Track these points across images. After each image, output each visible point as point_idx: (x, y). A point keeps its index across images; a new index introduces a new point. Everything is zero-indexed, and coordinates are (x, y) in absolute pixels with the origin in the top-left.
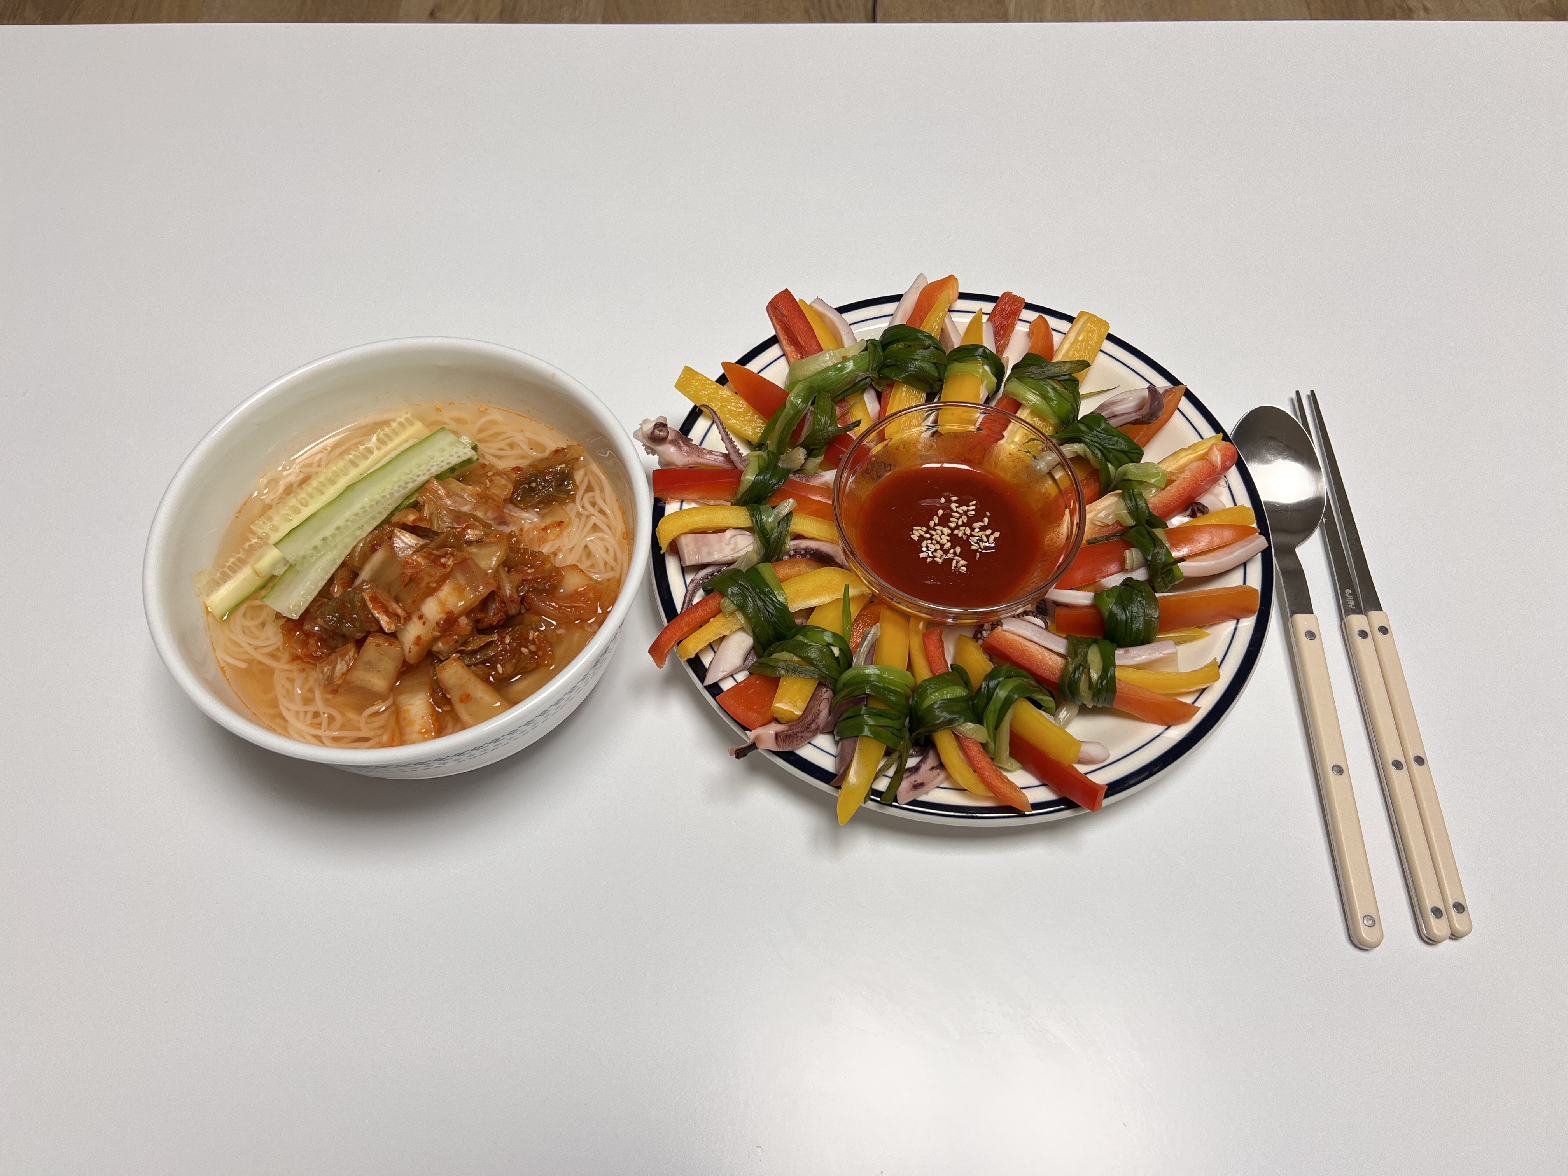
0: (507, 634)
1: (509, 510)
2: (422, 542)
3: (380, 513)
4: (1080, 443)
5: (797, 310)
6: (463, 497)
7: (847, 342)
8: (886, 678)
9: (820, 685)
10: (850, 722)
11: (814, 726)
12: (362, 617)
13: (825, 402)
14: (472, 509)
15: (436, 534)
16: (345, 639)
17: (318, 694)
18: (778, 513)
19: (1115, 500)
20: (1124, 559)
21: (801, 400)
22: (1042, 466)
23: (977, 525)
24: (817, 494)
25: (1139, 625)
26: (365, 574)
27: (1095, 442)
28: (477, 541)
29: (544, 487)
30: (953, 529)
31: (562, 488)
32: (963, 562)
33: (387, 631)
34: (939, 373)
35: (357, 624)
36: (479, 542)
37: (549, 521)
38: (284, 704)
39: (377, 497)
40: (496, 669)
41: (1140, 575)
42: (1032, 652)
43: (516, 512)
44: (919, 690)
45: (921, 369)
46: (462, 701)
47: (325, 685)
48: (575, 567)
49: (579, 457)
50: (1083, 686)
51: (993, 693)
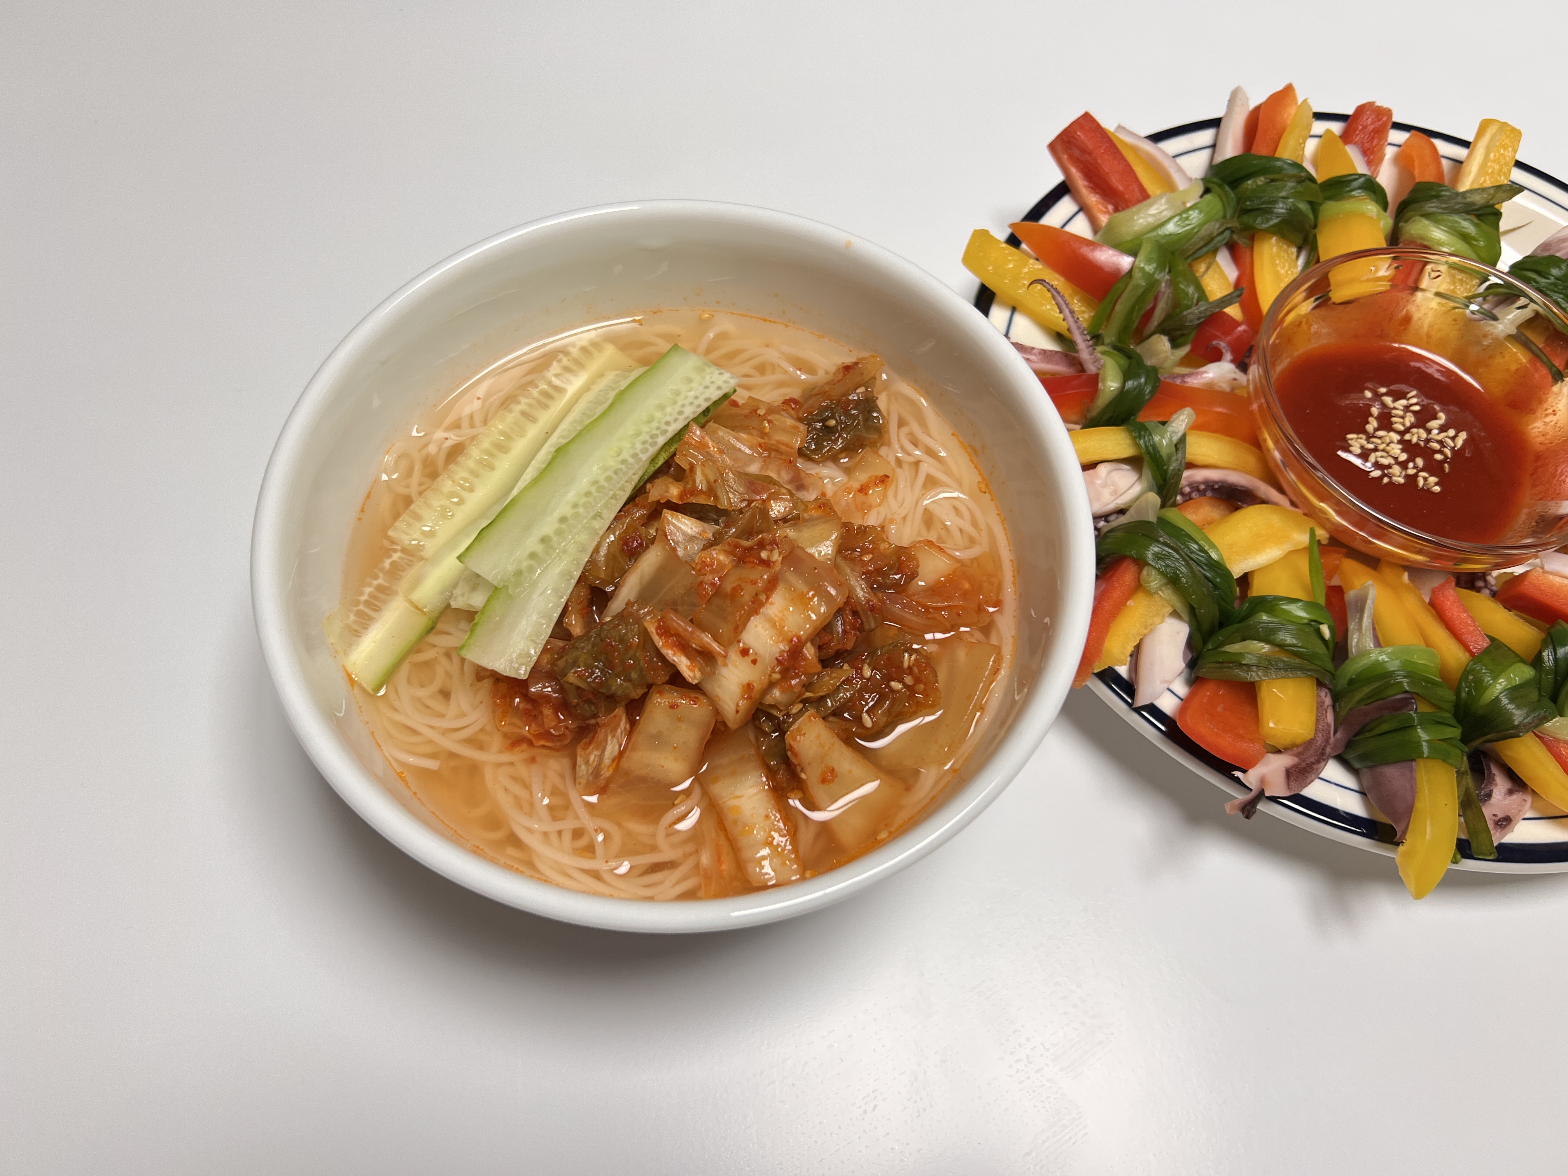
0: (863, 661)
1: (806, 467)
2: (713, 528)
3: (622, 489)
7: (1177, 180)
9: (1320, 685)
12: (644, 662)
13: (1183, 266)
14: (762, 468)
15: (729, 513)
16: (613, 701)
17: (576, 799)
18: (1172, 431)
21: (1155, 265)
23: (1432, 424)
26: (631, 590)
28: (791, 519)
29: (847, 425)
30: (1402, 433)
32: (1433, 480)
33: (686, 682)
34: (1315, 216)
36: (787, 520)
37: (863, 477)
38: (518, 821)
39: (612, 463)
40: (860, 721)
43: (814, 470)
45: (1292, 210)
46: (824, 781)
47: (588, 782)
48: (927, 543)
49: (881, 374)
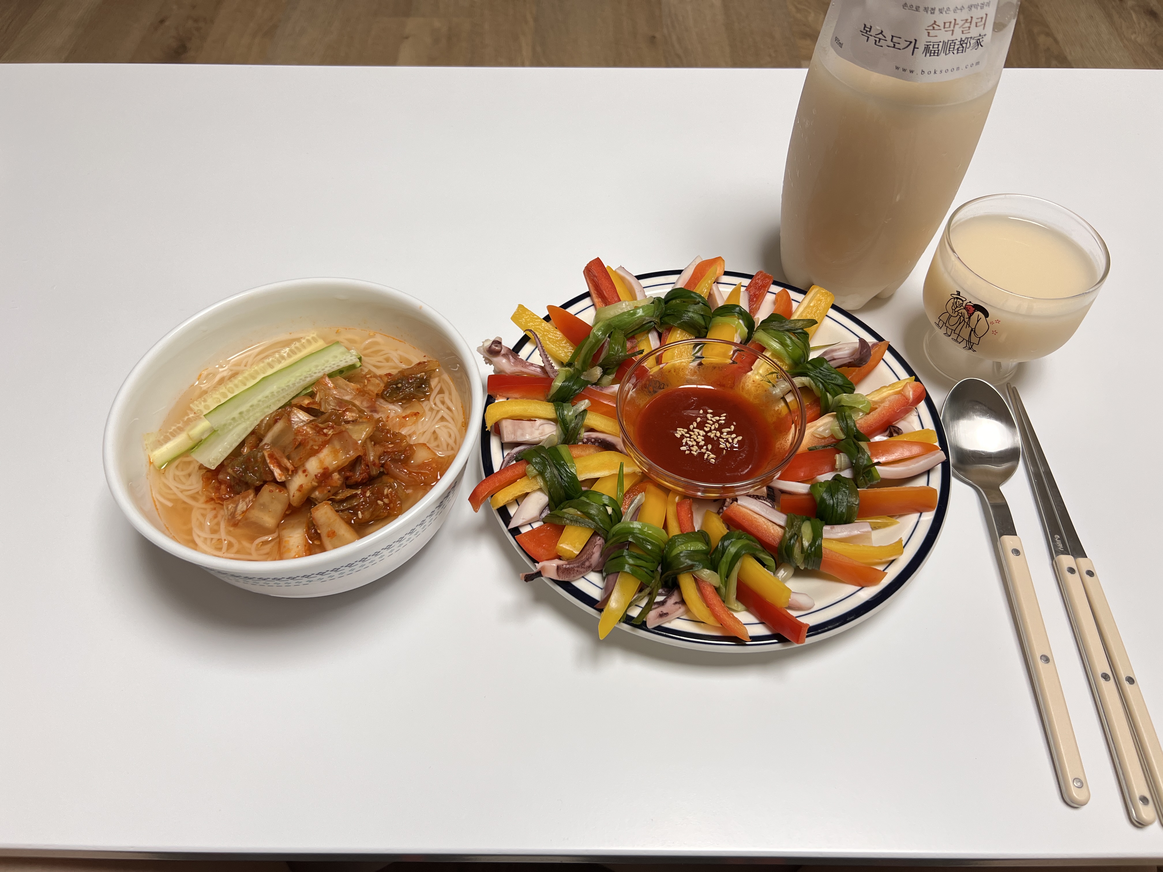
0: (368, 489)
1: (380, 403)
2: (312, 418)
3: (284, 397)
4: (806, 376)
5: (604, 273)
6: (346, 390)
7: (639, 296)
8: (645, 532)
9: (595, 534)
10: (615, 561)
11: (587, 564)
12: (262, 470)
13: (619, 336)
14: (352, 398)
15: (323, 413)
16: (247, 485)
17: (223, 525)
18: (577, 409)
19: (831, 420)
20: (835, 460)
21: (601, 333)
22: (777, 391)
23: (725, 430)
24: (606, 400)
25: (842, 509)
26: (268, 439)
27: (818, 376)
28: (353, 421)
29: (407, 388)
30: (707, 432)
31: (420, 389)
32: (712, 456)
33: (278, 480)
34: (705, 322)
35: (257, 475)
36: (354, 422)
37: (408, 412)
38: (196, 531)
39: (283, 386)
40: (357, 515)
41: (846, 474)
42: (759, 522)
43: (385, 405)
44: (671, 542)
45: (692, 318)
46: (329, 536)
47: (228, 519)
48: (424, 444)
49: (436, 369)
50: (797, 551)
51: (727, 548)
